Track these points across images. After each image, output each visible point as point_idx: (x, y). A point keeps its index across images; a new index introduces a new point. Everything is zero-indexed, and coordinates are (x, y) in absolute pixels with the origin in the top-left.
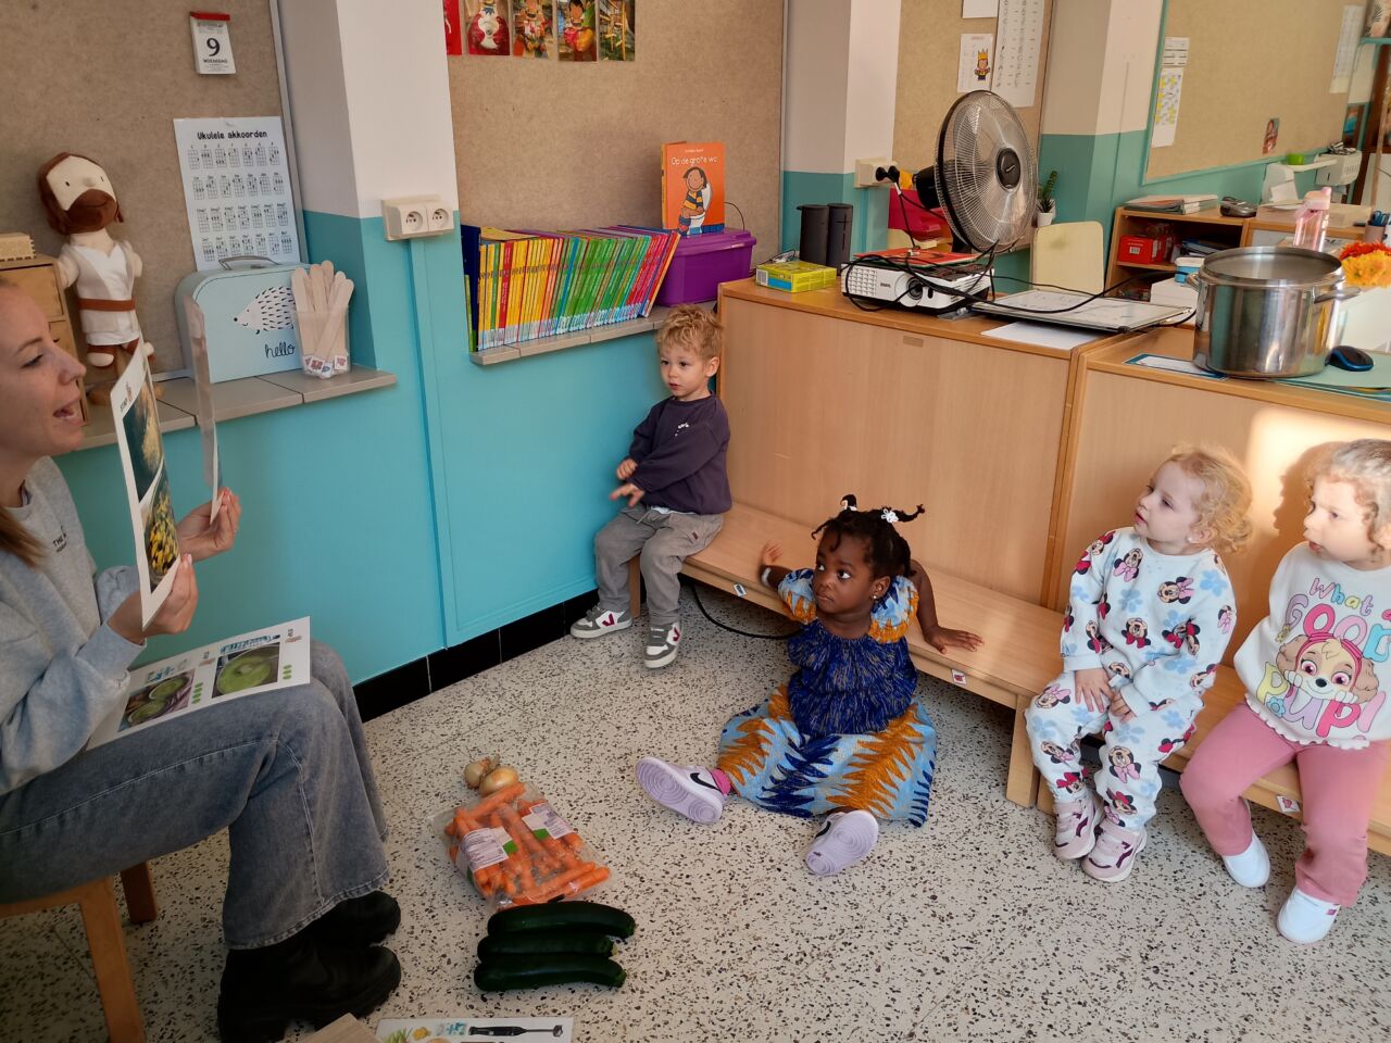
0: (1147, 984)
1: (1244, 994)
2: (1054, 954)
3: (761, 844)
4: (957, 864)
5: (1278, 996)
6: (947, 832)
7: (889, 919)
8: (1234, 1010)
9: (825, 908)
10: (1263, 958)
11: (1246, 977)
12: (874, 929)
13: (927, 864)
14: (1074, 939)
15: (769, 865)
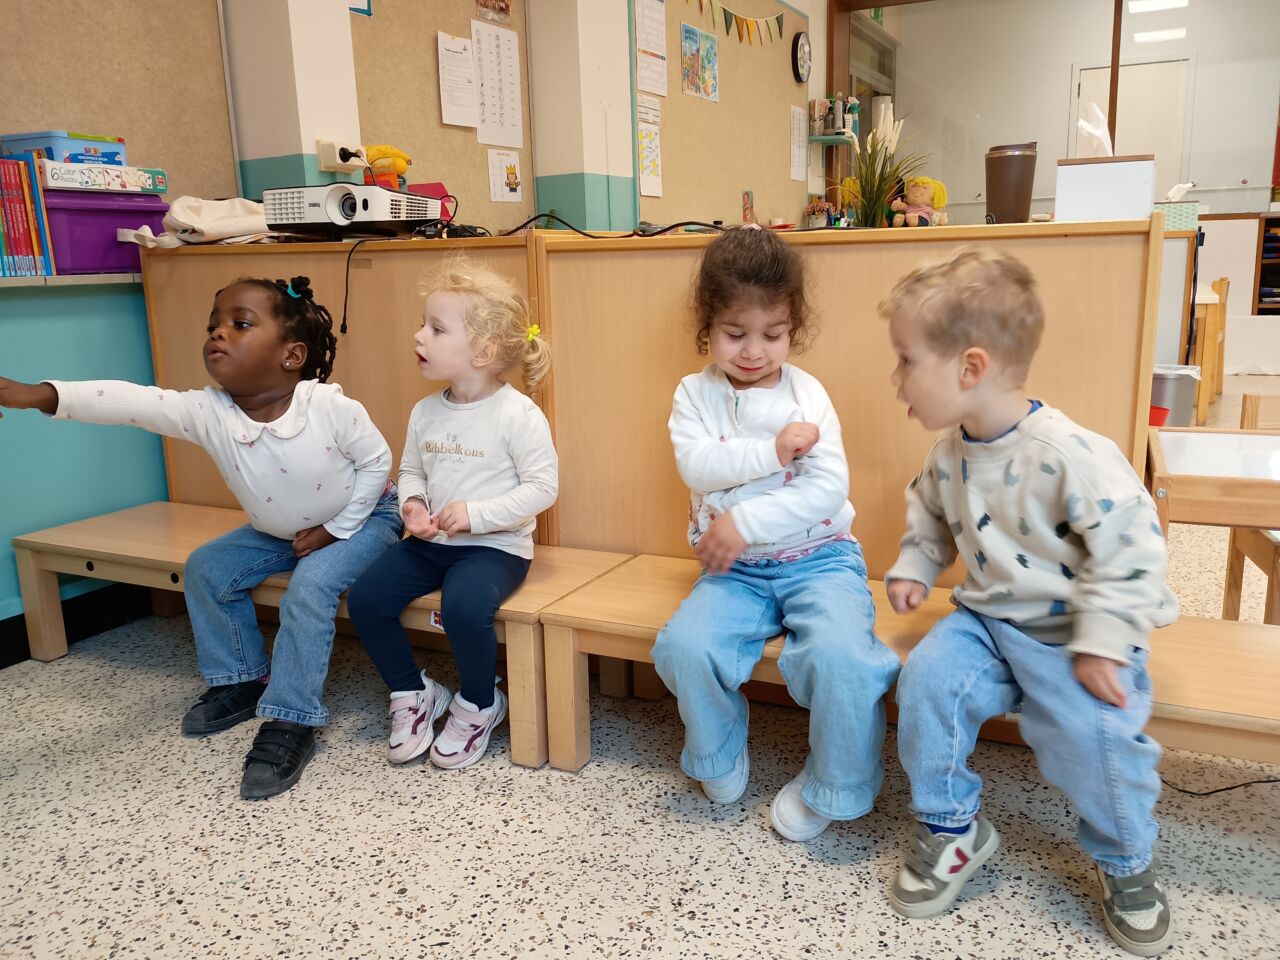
0: (682, 934)
1: (801, 921)
2: (560, 926)
3: (160, 876)
4: (441, 846)
5: (843, 914)
6: (432, 811)
7: (332, 931)
8: (792, 942)
9: (238, 938)
10: (820, 874)
11: (802, 901)
12: (305, 950)
13: (399, 853)
14: (586, 900)
15: (164, 897)
